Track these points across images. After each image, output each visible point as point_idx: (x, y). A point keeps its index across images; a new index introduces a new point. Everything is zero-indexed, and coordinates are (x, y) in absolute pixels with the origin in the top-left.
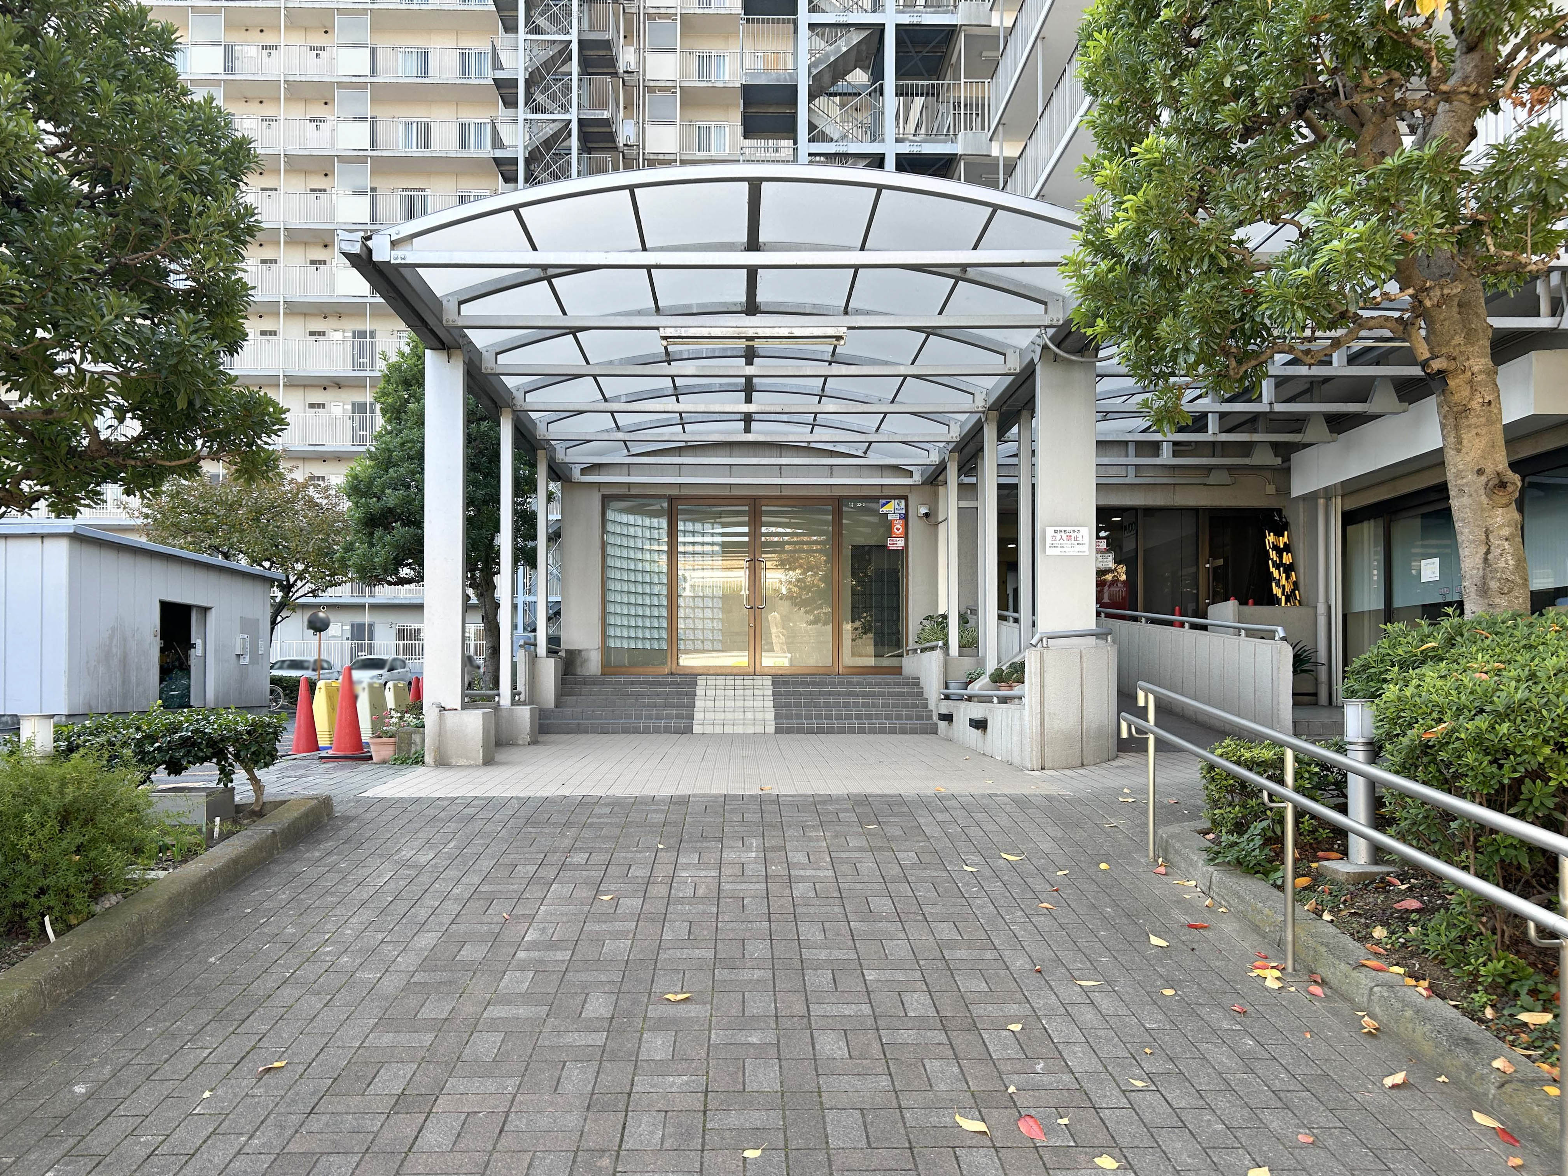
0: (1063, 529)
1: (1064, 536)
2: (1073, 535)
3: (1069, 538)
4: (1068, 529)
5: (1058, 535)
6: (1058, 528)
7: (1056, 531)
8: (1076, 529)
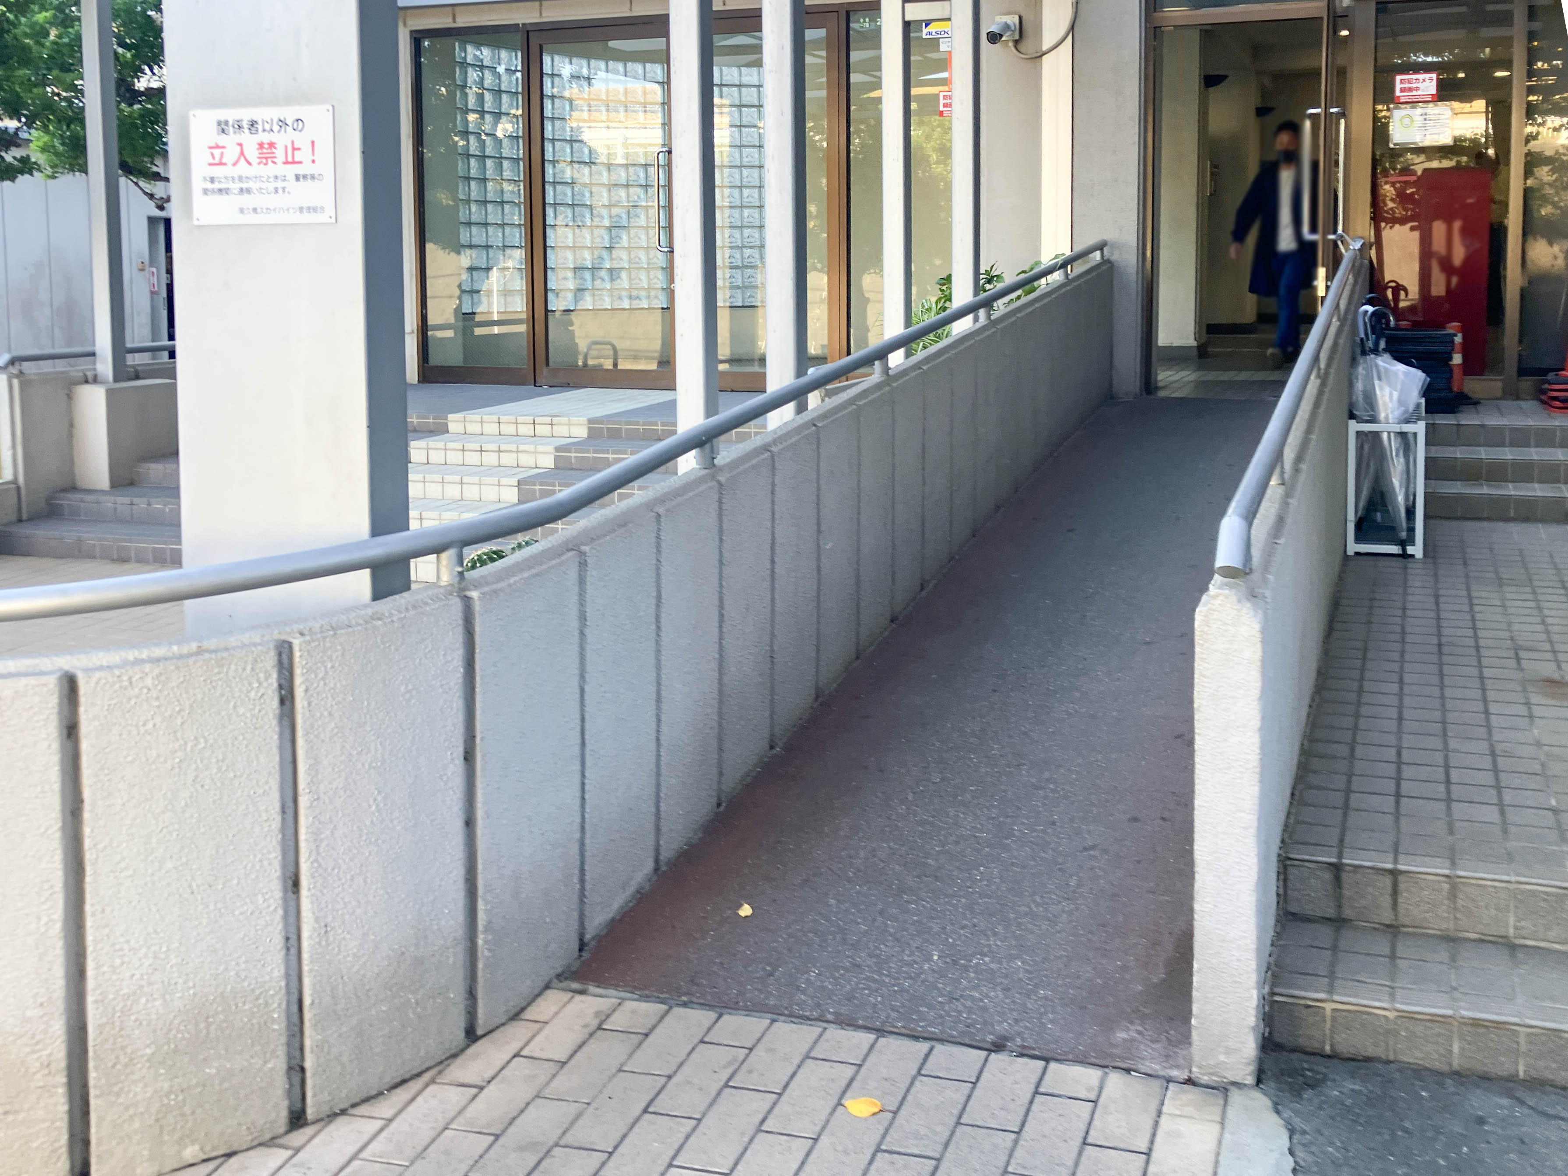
0: (246, 115)
1: (250, 142)
2: (282, 139)
3: (267, 151)
4: (265, 114)
5: (230, 141)
6: (230, 115)
7: (223, 127)
8: (290, 114)
